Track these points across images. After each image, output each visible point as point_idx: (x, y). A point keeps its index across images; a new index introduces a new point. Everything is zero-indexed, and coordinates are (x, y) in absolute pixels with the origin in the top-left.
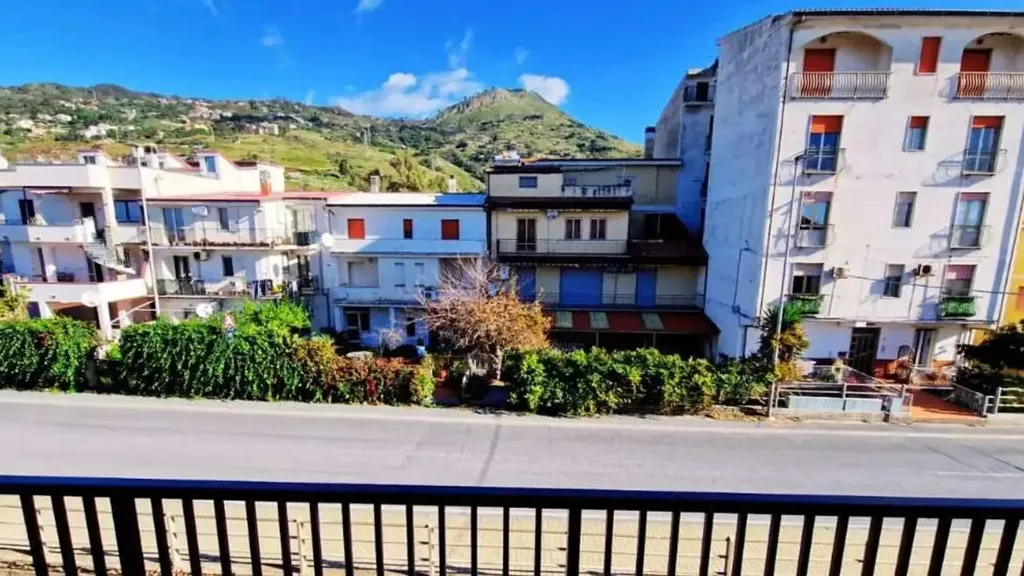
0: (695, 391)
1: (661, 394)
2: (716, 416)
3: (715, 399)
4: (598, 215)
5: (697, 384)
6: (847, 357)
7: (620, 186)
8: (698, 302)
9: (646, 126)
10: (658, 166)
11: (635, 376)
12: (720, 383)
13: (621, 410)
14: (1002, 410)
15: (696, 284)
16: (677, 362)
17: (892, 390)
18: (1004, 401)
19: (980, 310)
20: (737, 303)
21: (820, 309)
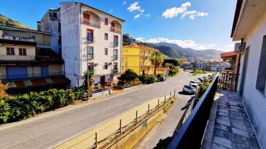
0: (70, 98)
1: (59, 102)
2: (76, 104)
3: (75, 99)
4: (22, 47)
5: (70, 96)
6: (100, 83)
7: (30, 38)
8: (63, 74)
9: (37, 21)
10: (44, 34)
11: (50, 98)
12: (76, 95)
13: (46, 111)
14: (125, 88)
15: (61, 69)
16: (63, 91)
17: (109, 88)
18: (125, 86)
19: (119, 70)
20: (75, 73)
21: (94, 73)
